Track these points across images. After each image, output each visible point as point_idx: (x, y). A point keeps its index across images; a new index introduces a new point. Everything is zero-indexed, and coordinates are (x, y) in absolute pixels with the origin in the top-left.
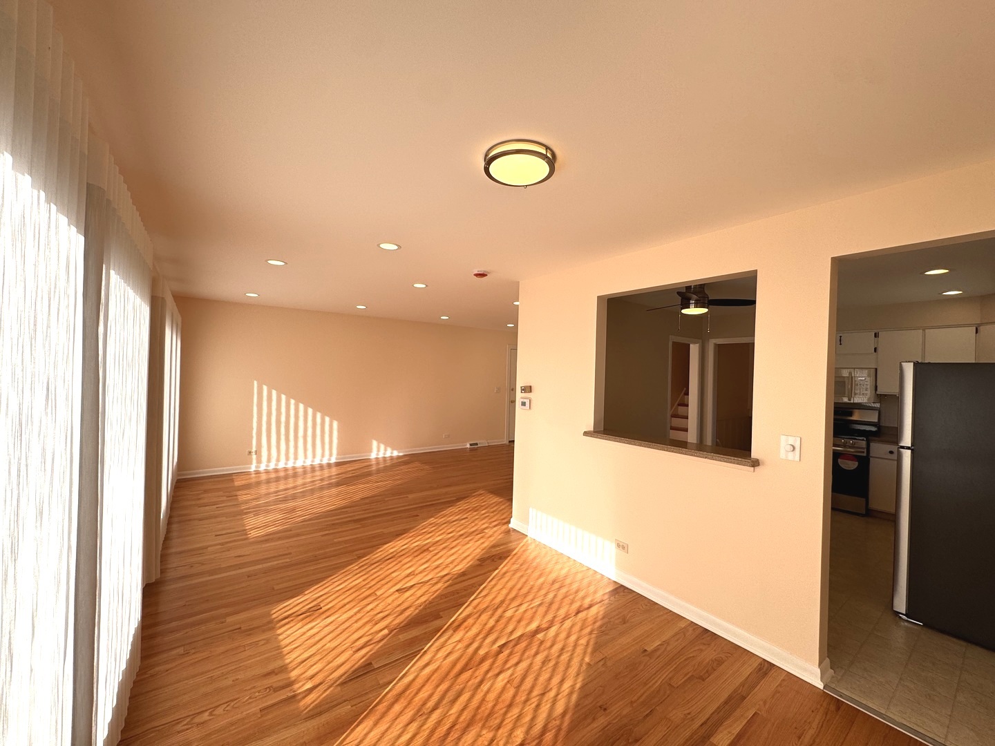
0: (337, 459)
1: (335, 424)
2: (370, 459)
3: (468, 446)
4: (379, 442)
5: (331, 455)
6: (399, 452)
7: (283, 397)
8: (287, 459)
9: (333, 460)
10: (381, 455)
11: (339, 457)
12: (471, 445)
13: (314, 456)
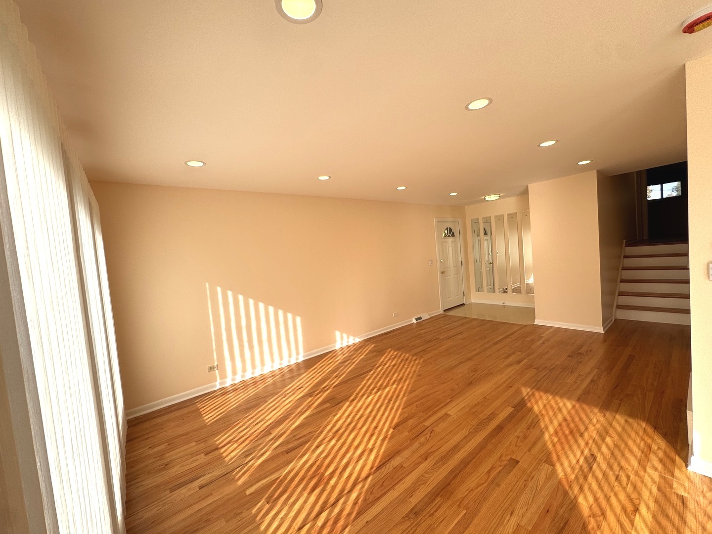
0: (304, 357)
1: (298, 319)
2: (334, 351)
3: (414, 321)
4: (342, 332)
5: (298, 354)
6: (360, 338)
7: (241, 298)
8: (254, 367)
9: (301, 359)
10: (345, 345)
11: (306, 354)
12: (417, 319)
13: (281, 359)
